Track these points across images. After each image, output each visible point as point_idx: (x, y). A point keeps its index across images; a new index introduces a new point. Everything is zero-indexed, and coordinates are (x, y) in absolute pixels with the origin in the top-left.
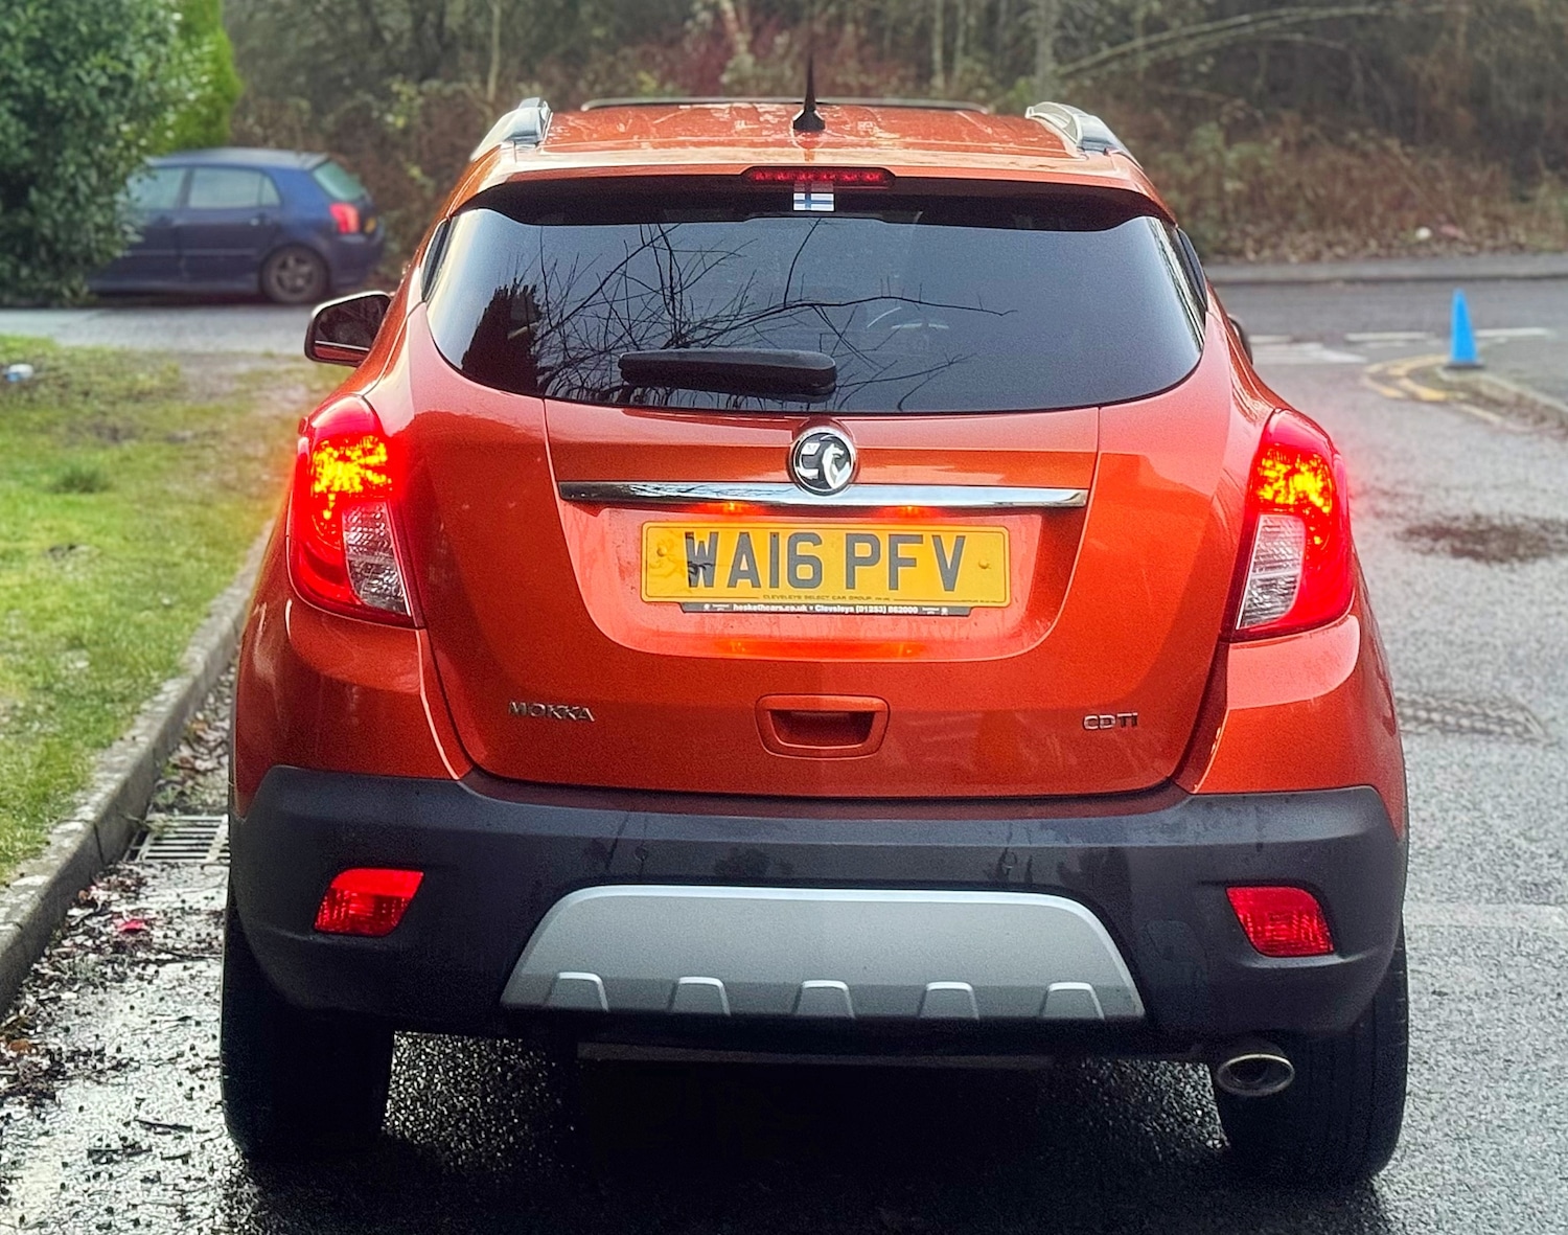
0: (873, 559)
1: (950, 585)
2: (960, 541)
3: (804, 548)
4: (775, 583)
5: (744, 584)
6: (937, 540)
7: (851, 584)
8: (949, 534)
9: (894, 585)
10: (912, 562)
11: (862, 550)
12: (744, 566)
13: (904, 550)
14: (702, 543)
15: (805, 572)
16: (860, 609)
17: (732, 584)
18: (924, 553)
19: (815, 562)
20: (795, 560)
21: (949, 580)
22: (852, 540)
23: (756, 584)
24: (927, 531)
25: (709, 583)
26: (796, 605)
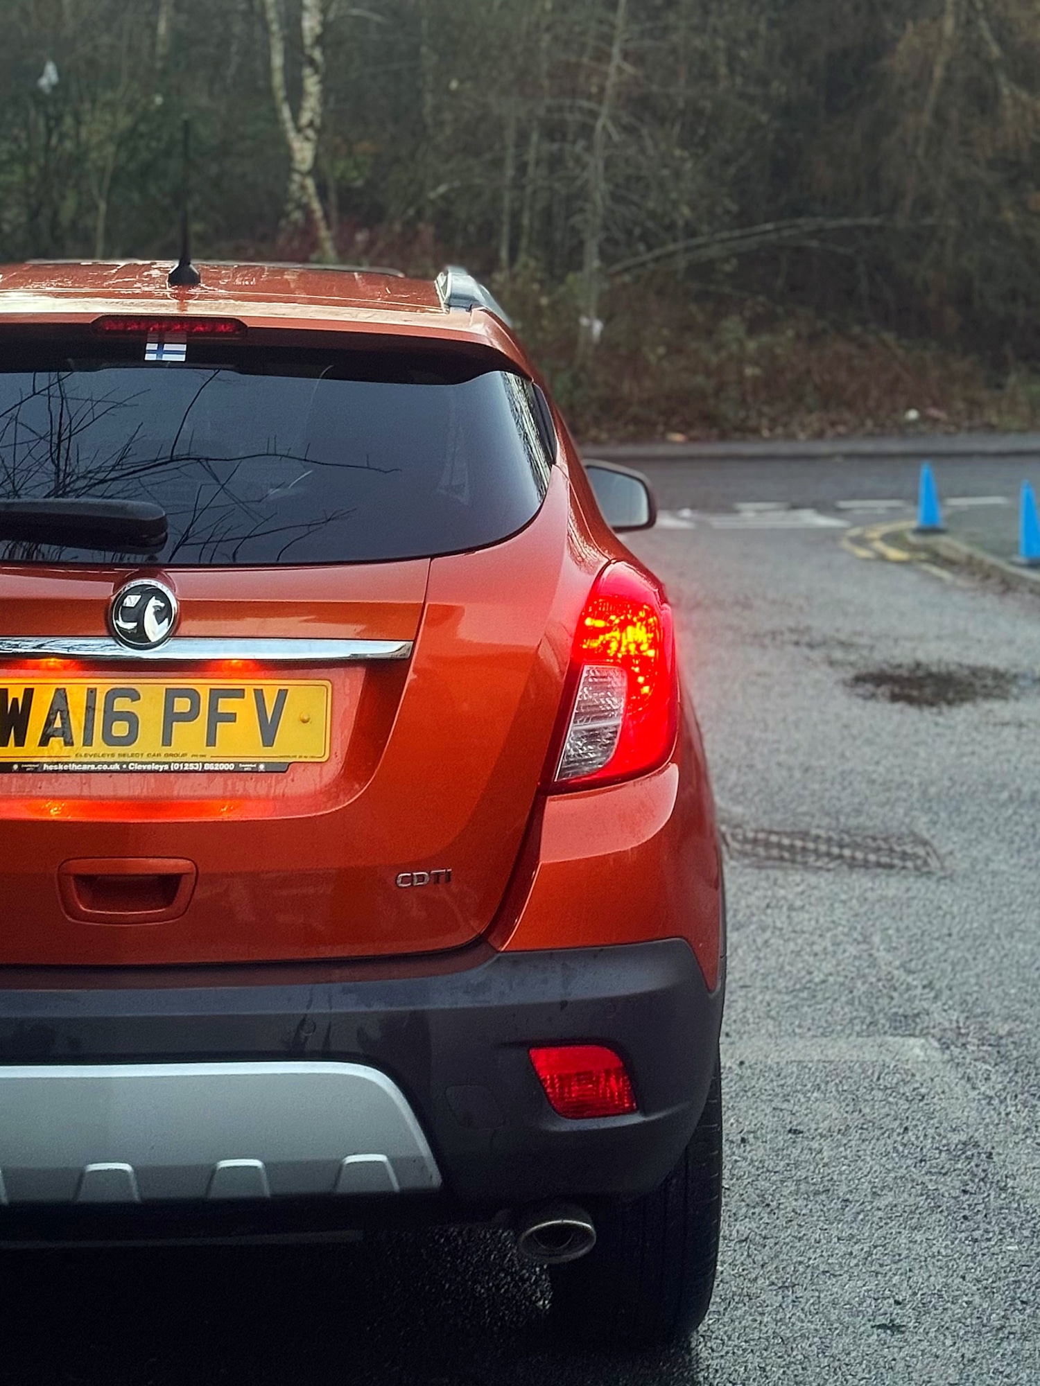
0: (191, 716)
1: (268, 740)
2: (282, 695)
3: (121, 705)
4: (88, 741)
5: (56, 742)
6: (259, 694)
7: (167, 741)
8: (271, 689)
9: (211, 741)
10: (231, 718)
11: (182, 705)
12: (58, 724)
13: (225, 706)
14: (15, 700)
15: (121, 729)
16: (175, 767)
17: (44, 742)
18: (244, 708)
19: (132, 719)
20: (111, 716)
21: (268, 733)
22: (171, 695)
23: (68, 743)
24: (249, 685)
25: (20, 742)
26: (109, 764)
